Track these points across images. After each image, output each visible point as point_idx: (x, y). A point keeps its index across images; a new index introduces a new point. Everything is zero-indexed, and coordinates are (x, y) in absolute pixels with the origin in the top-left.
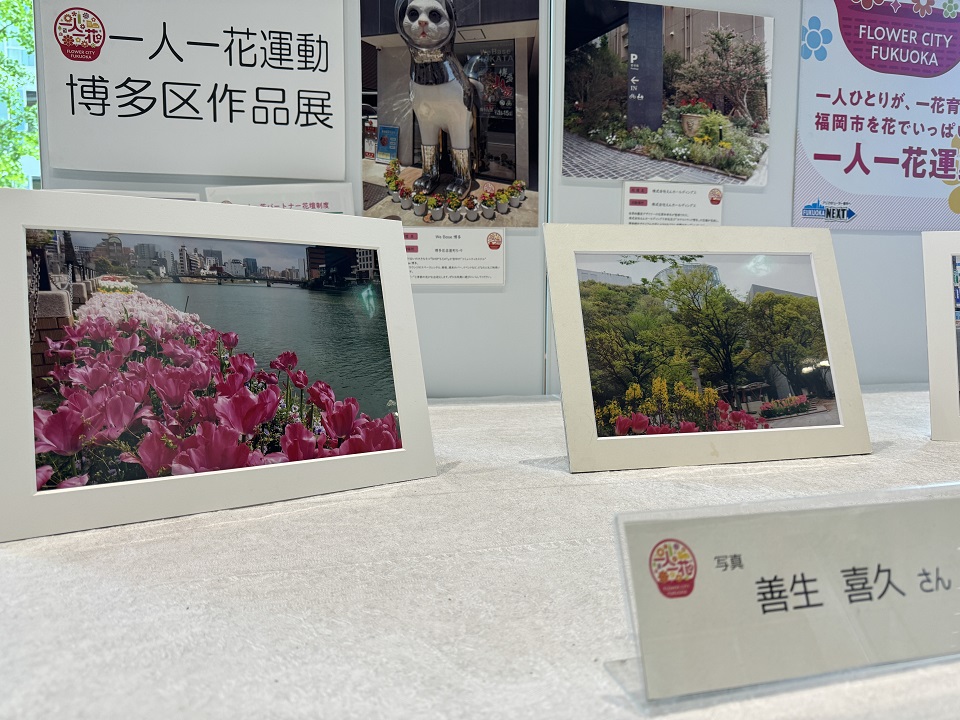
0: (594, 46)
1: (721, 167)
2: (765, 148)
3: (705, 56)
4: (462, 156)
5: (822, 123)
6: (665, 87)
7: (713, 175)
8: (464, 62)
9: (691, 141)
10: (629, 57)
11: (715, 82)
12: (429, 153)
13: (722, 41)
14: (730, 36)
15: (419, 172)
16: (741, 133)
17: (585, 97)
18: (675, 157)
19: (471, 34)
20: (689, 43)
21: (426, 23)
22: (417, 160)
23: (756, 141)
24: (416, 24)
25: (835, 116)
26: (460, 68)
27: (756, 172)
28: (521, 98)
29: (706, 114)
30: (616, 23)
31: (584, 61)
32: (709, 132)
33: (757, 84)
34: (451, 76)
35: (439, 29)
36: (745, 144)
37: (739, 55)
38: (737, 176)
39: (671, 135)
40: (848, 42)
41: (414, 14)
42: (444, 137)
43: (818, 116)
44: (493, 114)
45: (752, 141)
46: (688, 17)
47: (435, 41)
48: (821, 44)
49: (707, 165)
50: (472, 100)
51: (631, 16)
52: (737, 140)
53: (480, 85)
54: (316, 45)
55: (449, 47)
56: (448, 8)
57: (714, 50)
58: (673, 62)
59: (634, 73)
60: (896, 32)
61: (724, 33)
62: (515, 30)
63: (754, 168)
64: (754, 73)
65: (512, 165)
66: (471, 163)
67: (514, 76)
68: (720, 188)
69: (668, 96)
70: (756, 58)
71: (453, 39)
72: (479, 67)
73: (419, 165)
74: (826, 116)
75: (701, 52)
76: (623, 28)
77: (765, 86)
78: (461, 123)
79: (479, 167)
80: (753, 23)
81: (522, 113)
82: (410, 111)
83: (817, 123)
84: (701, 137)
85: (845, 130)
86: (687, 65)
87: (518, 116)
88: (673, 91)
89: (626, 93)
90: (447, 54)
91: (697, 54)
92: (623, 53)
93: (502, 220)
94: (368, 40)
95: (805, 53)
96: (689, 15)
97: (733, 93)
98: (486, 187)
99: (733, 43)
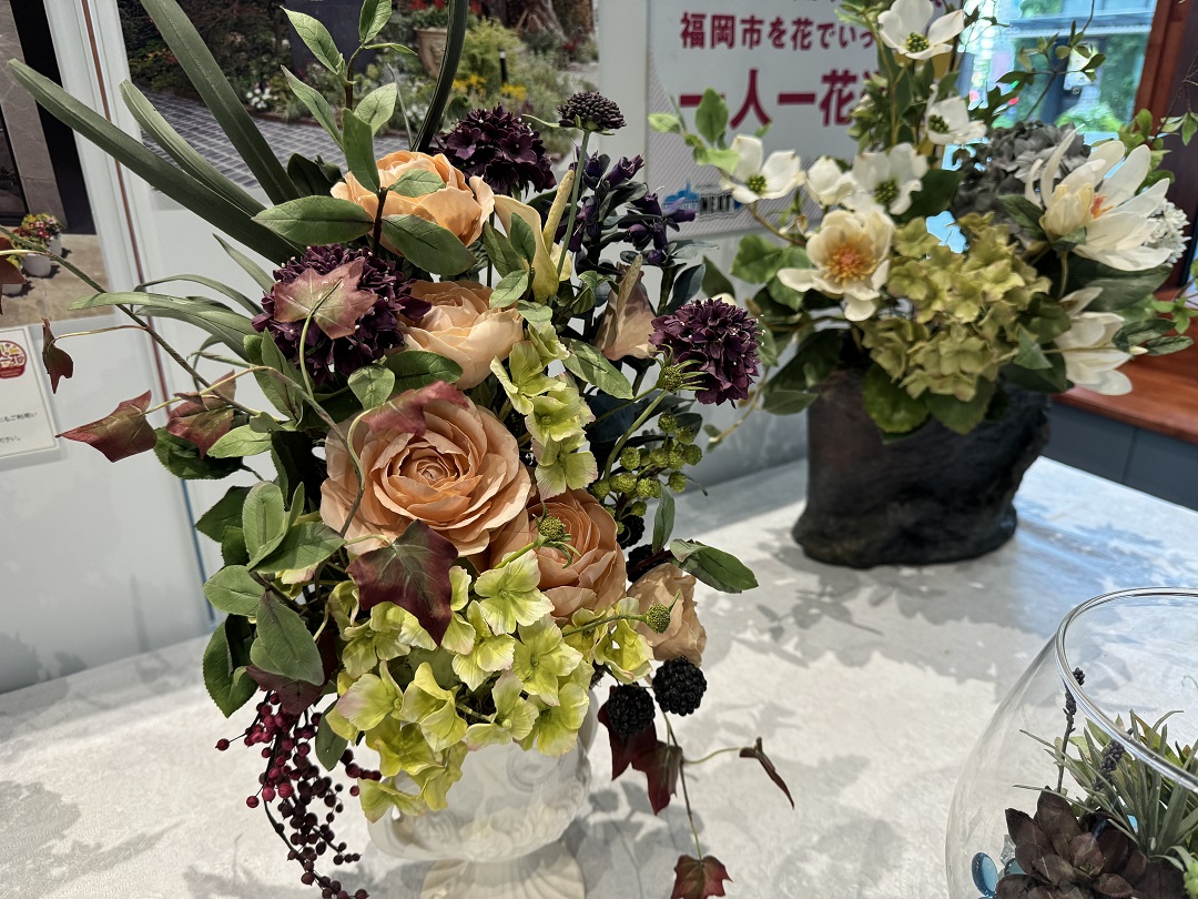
5: (693, 32)
16: (543, 64)
25: (715, 18)
29: (470, 27)
32: (478, 66)
36: (551, 86)
39: (399, 78)
43: (685, 20)
45: (566, 80)
52: (537, 80)
74: (700, 17)
83: (685, 34)
84: (464, 77)
85: (731, 45)
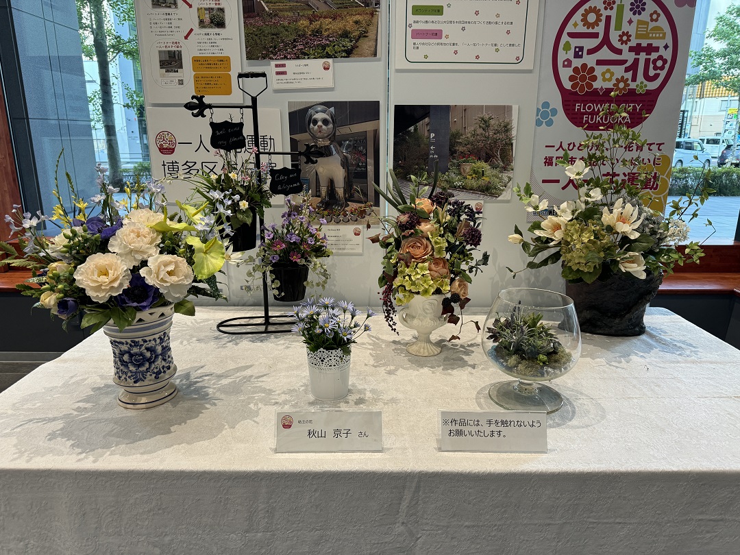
0: (409, 131)
1: (483, 191)
2: (510, 179)
3: (474, 131)
4: (340, 191)
5: (549, 161)
6: (450, 150)
7: (478, 195)
8: (341, 145)
9: (465, 178)
10: (430, 135)
11: (481, 145)
12: (324, 191)
13: (485, 122)
14: (490, 119)
15: (320, 199)
16: (495, 172)
17: (405, 159)
18: (455, 187)
19: (344, 130)
20: (465, 124)
21: (321, 126)
22: (318, 194)
23: (505, 176)
24: (316, 127)
25: (557, 158)
26: (339, 148)
27: (504, 193)
28: (370, 161)
29: (474, 163)
30: (423, 118)
31: (404, 139)
32: (475, 172)
33: (507, 144)
34: (334, 152)
35: (328, 129)
37: (496, 128)
38: (492, 195)
39: (453, 175)
40: (567, 114)
41: (315, 122)
42: (331, 182)
43: (546, 158)
44: (356, 170)
45: (502, 176)
46: (465, 110)
47: (326, 135)
48: (550, 117)
49: (474, 190)
50: (345, 163)
51: (431, 113)
52: (493, 176)
53: (349, 156)
54: (269, 141)
55: (333, 137)
56: (332, 118)
57: (480, 127)
58: (456, 136)
59: (433, 144)
60: (601, 106)
61: (487, 117)
62: (367, 127)
63: (503, 190)
64: (505, 137)
65: (365, 195)
66: (345, 194)
67: (366, 150)
68: (482, 202)
69: (452, 154)
70: (507, 129)
71: (335, 133)
72: (349, 146)
73: (319, 196)
74: (551, 158)
75: (473, 129)
76: (427, 120)
77: (512, 144)
78: (339, 174)
79: (349, 197)
80: (506, 110)
81: (370, 168)
82: (314, 170)
83: (545, 163)
84: (471, 175)
86: (464, 137)
87: (368, 170)
88: (455, 152)
89: (427, 154)
90: (332, 141)
91: (470, 130)
92: (426, 134)
93: (361, 221)
94: (293, 136)
95: (539, 123)
96: (465, 109)
97: (491, 150)
98: (353, 206)
99: (492, 122)
